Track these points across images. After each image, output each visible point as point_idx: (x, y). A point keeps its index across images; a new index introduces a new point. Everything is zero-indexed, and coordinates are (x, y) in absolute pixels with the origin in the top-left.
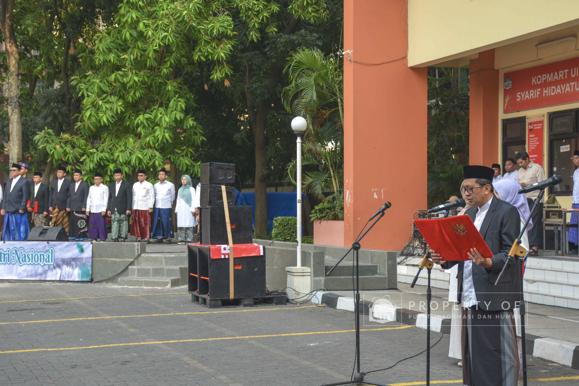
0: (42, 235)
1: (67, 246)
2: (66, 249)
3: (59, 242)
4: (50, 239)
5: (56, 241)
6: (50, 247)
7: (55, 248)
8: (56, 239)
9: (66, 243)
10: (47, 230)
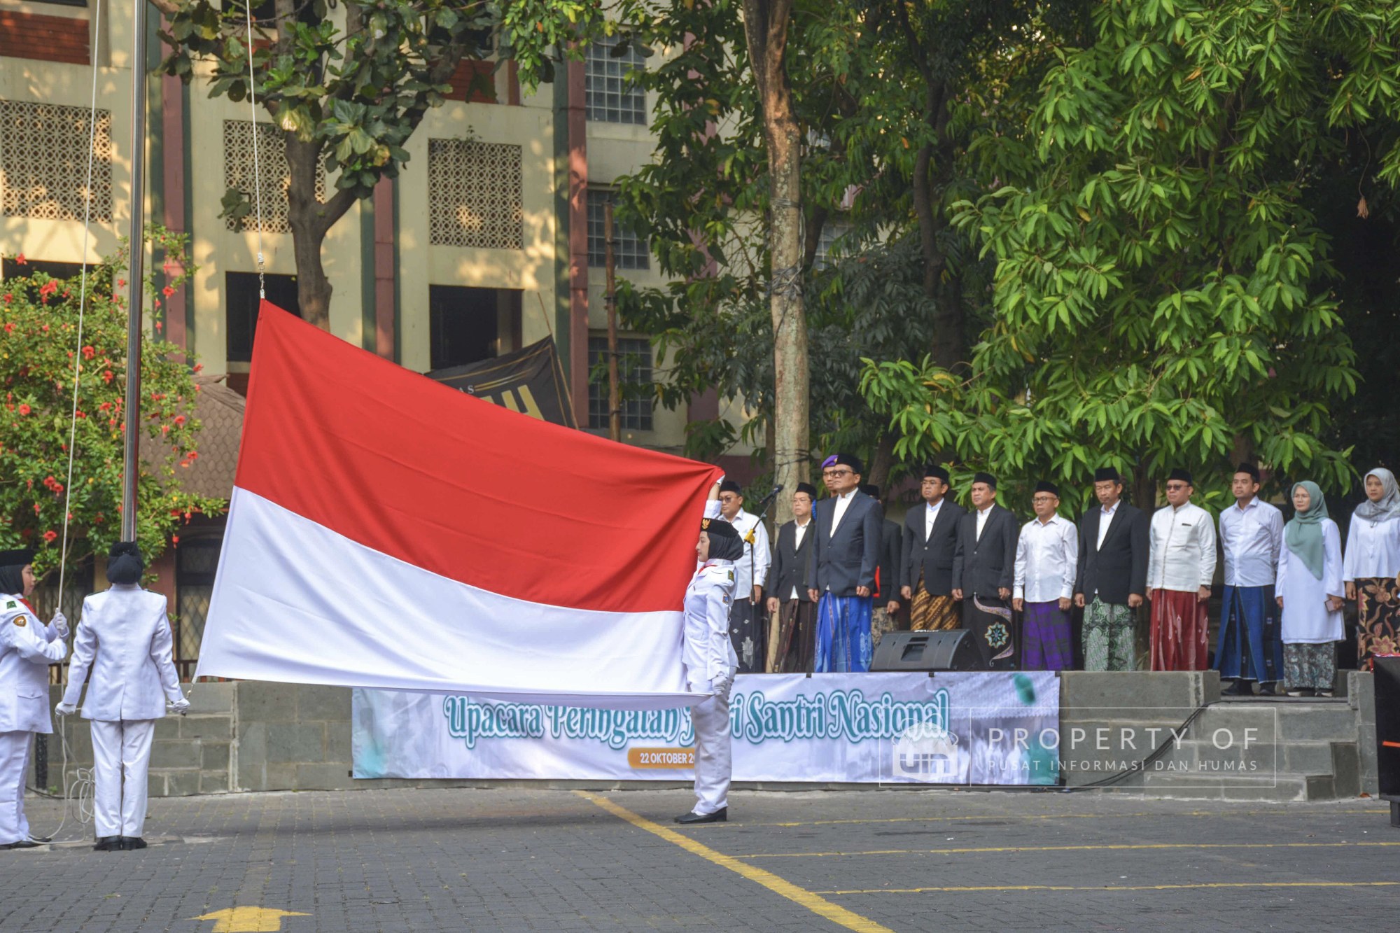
0: (910, 655)
1: (986, 684)
2: (985, 692)
3: (964, 674)
4: (933, 666)
5: (951, 670)
6: (937, 686)
7: (951, 690)
8: (952, 664)
9: (985, 675)
10: (926, 639)
